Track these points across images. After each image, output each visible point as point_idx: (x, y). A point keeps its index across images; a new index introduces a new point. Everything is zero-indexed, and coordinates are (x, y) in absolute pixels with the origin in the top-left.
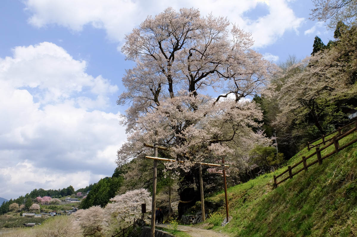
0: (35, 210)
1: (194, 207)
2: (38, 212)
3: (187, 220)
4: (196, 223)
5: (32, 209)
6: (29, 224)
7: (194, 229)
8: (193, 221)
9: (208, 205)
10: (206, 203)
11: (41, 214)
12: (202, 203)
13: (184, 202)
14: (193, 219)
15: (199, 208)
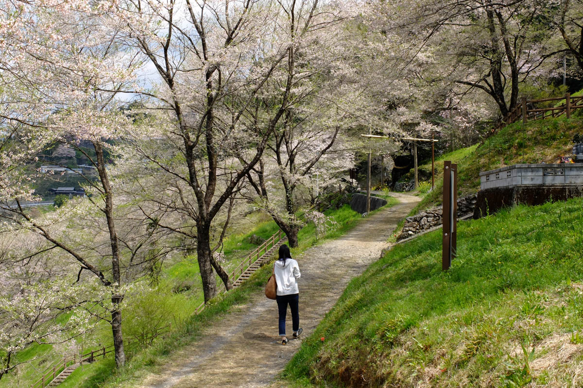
0: (66, 159)
1: (408, 174)
2: (73, 164)
3: (401, 188)
4: (409, 190)
5: (60, 156)
6: (59, 189)
7: (404, 196)
8: (407, 189)
9: (422, 173)
10: (420, 171)
11: (79, 168)
12: (415, 170)
13: (398, 167)
14: (406, 186)
15: (413, 175)
